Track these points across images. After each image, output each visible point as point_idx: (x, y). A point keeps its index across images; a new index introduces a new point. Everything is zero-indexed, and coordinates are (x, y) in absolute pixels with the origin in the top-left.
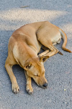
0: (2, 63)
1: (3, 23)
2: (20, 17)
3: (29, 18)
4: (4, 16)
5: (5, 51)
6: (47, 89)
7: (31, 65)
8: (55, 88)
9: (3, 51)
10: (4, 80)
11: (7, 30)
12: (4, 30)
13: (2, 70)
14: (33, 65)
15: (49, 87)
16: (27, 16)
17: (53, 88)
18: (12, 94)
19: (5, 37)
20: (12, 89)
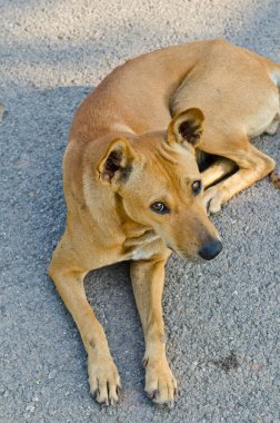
0: (34, 256)
1: (24, 56)
2: (90, 17)
3: (131, 14)
4: (23, 19)
5: (40, 195)
6: (240, 369)
7: (130, 160)
8: (272, 360)
9: (32, 194)
10: (48, 343)
11: (42, 89)
12: (31, 89)
13: (37, 290)
14: (137, 159)
15: (249, 358)
16: (119, 9)
17: (265, 362)
18: (91, 408)
19: (37, 125)
20: (89, 386)
